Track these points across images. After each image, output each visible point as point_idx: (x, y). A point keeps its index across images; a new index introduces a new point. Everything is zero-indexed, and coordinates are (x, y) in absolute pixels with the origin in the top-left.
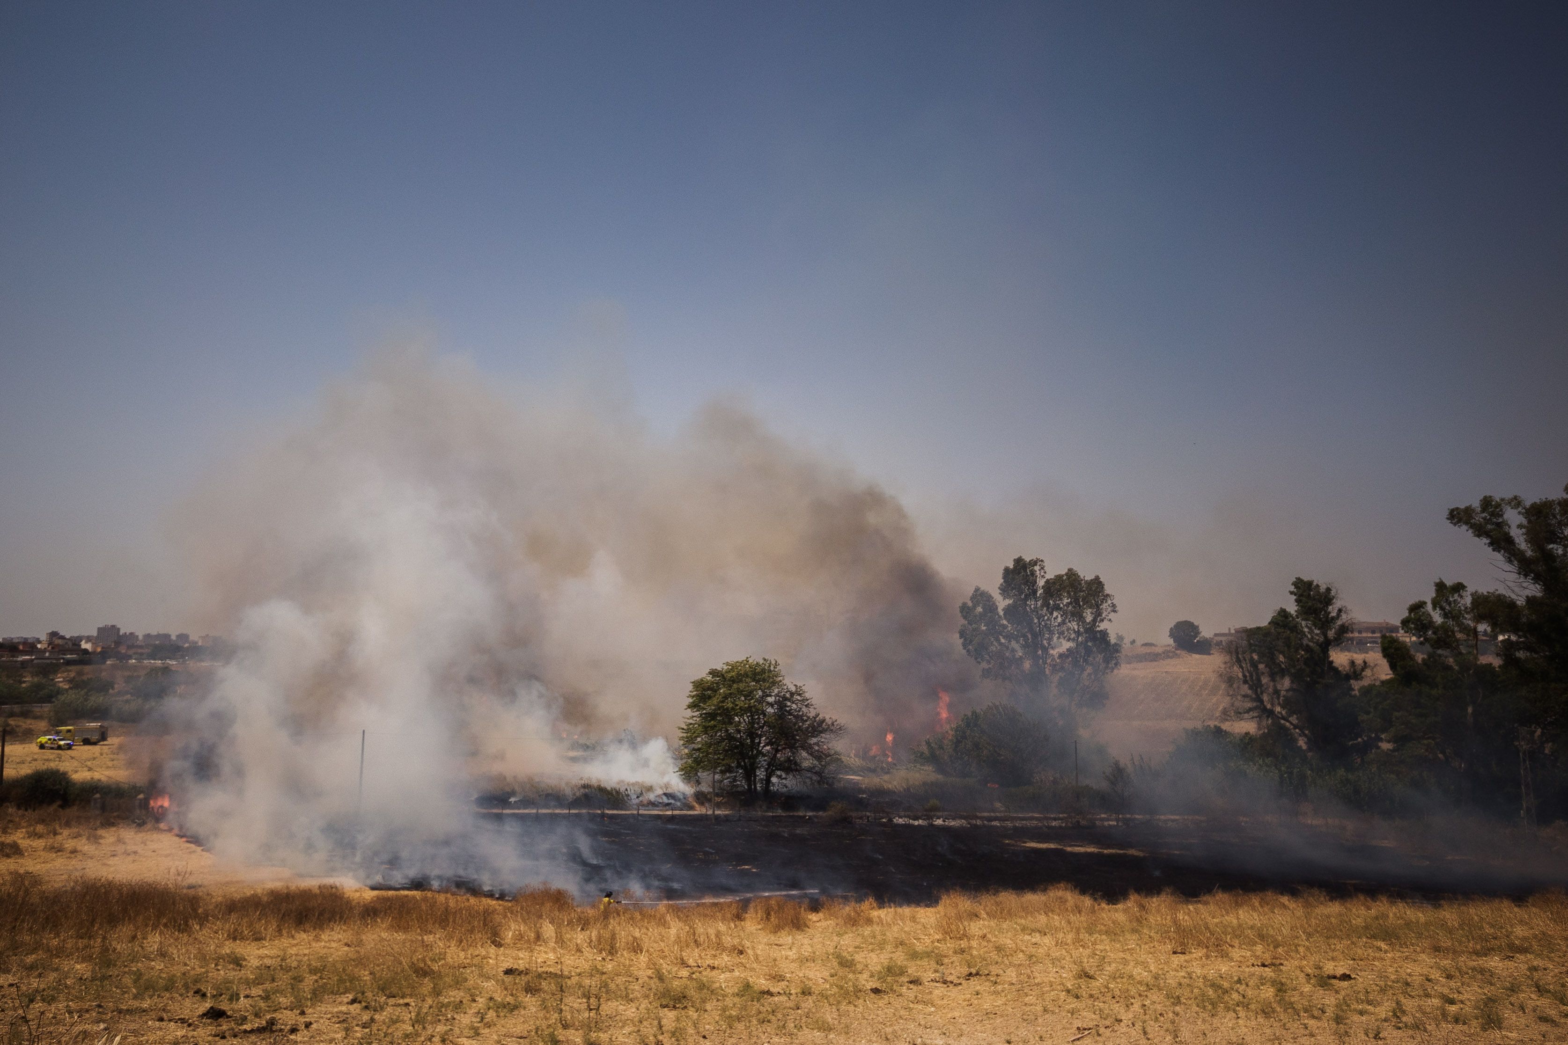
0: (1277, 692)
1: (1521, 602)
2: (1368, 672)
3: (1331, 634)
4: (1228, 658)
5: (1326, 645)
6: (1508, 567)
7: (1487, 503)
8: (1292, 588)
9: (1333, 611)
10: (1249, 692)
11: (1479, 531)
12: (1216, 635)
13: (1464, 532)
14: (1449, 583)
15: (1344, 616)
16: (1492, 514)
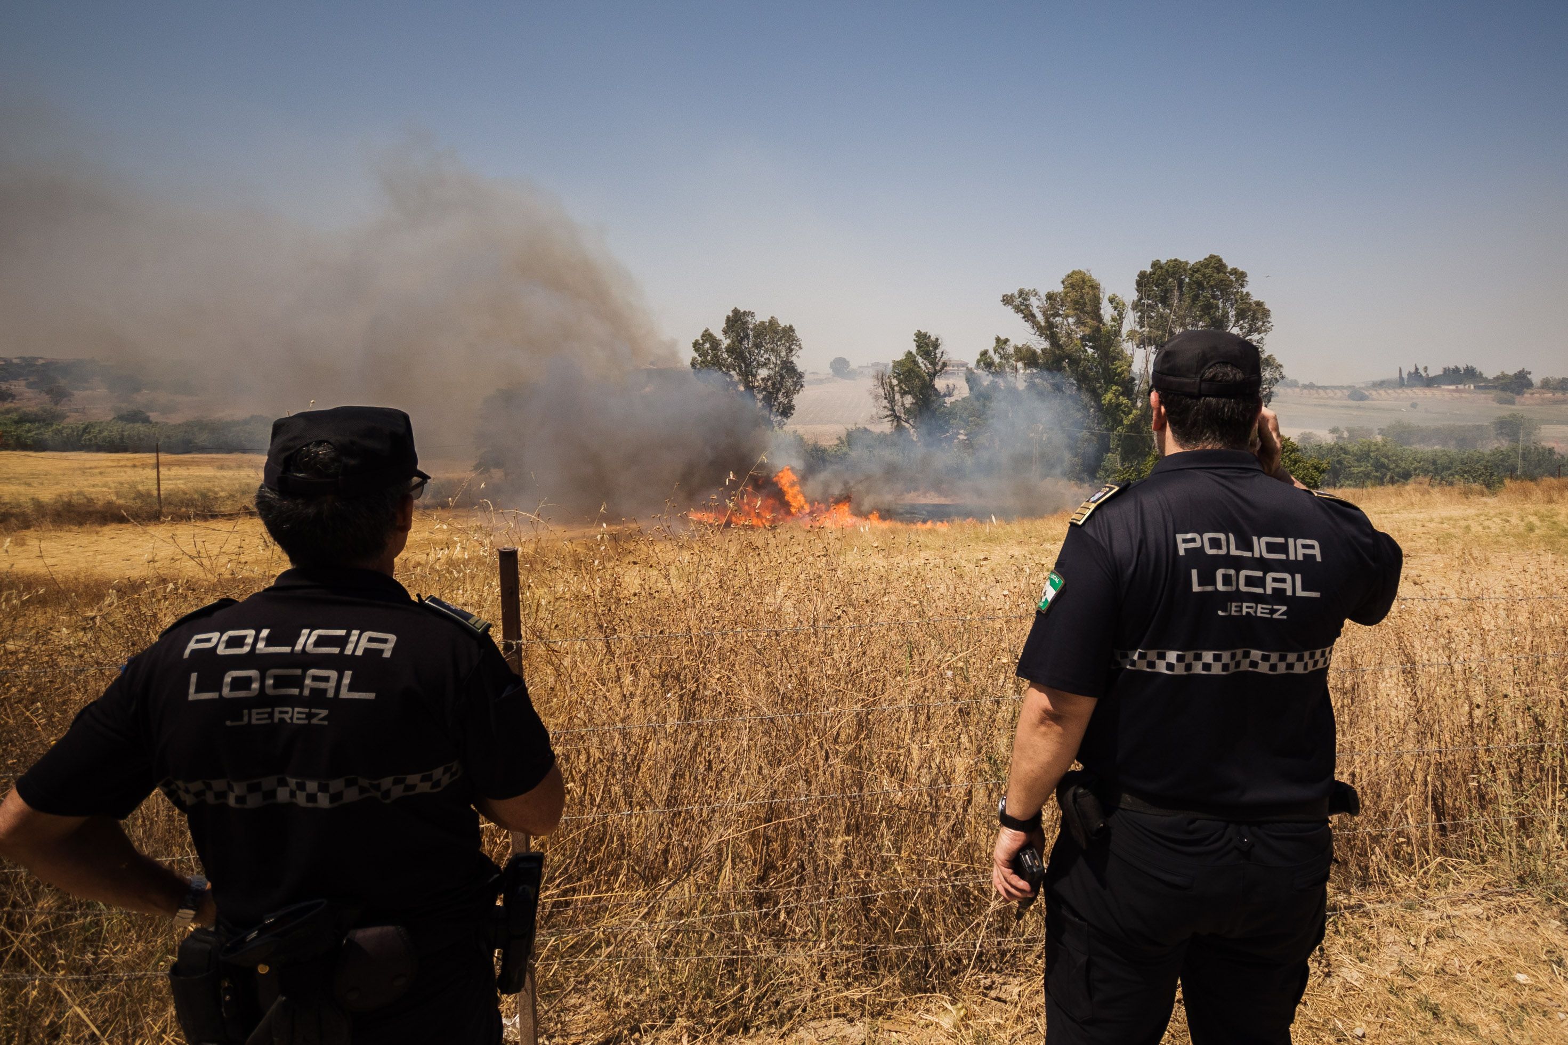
0: (903, 405)
1: (1039, 351)
2: (956, 392)
3: (938, 368)
4: (876, 383)
5: (933, 375)
6: (1033, 331)
7: (1021, 293)
8: (914, 337)
9: (938, 352)
10: (888, 405)
11: (1018, 309)
12: (860, 367)
13: (1009, 310)
14: (1002, 338)
15: (944, 356)
16: (1024, 299)
